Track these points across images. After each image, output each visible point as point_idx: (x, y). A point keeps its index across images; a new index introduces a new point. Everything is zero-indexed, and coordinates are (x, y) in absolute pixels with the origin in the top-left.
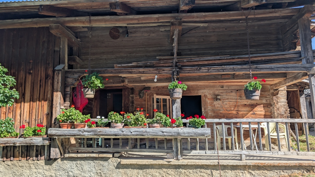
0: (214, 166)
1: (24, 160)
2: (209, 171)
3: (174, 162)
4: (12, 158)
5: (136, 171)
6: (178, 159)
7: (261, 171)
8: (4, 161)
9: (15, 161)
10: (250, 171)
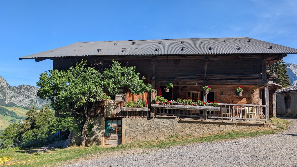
0: (221, 123)
1: (138, 117)
2: (218, 125)
3: (204, 121)
4: (132, 116)
5: (187, 124)
6: (205, 120)
7: (240, 126)
8: (129, 118)
9: (134, 118)
10: (236, 126)
